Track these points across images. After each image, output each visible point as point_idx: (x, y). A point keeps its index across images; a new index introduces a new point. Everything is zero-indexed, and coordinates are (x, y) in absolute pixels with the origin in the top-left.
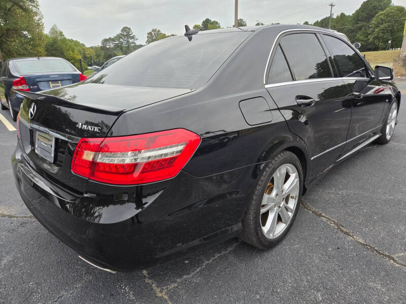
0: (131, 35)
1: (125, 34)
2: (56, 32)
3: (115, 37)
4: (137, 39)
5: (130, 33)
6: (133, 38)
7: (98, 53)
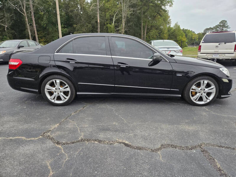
0: (226, 25)
1: (222, 25)
2: (177, 26)
3: (215, 27)
4: (229, 28)
5: (226, 24)
6: (227, 27)
7: (200, 37)
